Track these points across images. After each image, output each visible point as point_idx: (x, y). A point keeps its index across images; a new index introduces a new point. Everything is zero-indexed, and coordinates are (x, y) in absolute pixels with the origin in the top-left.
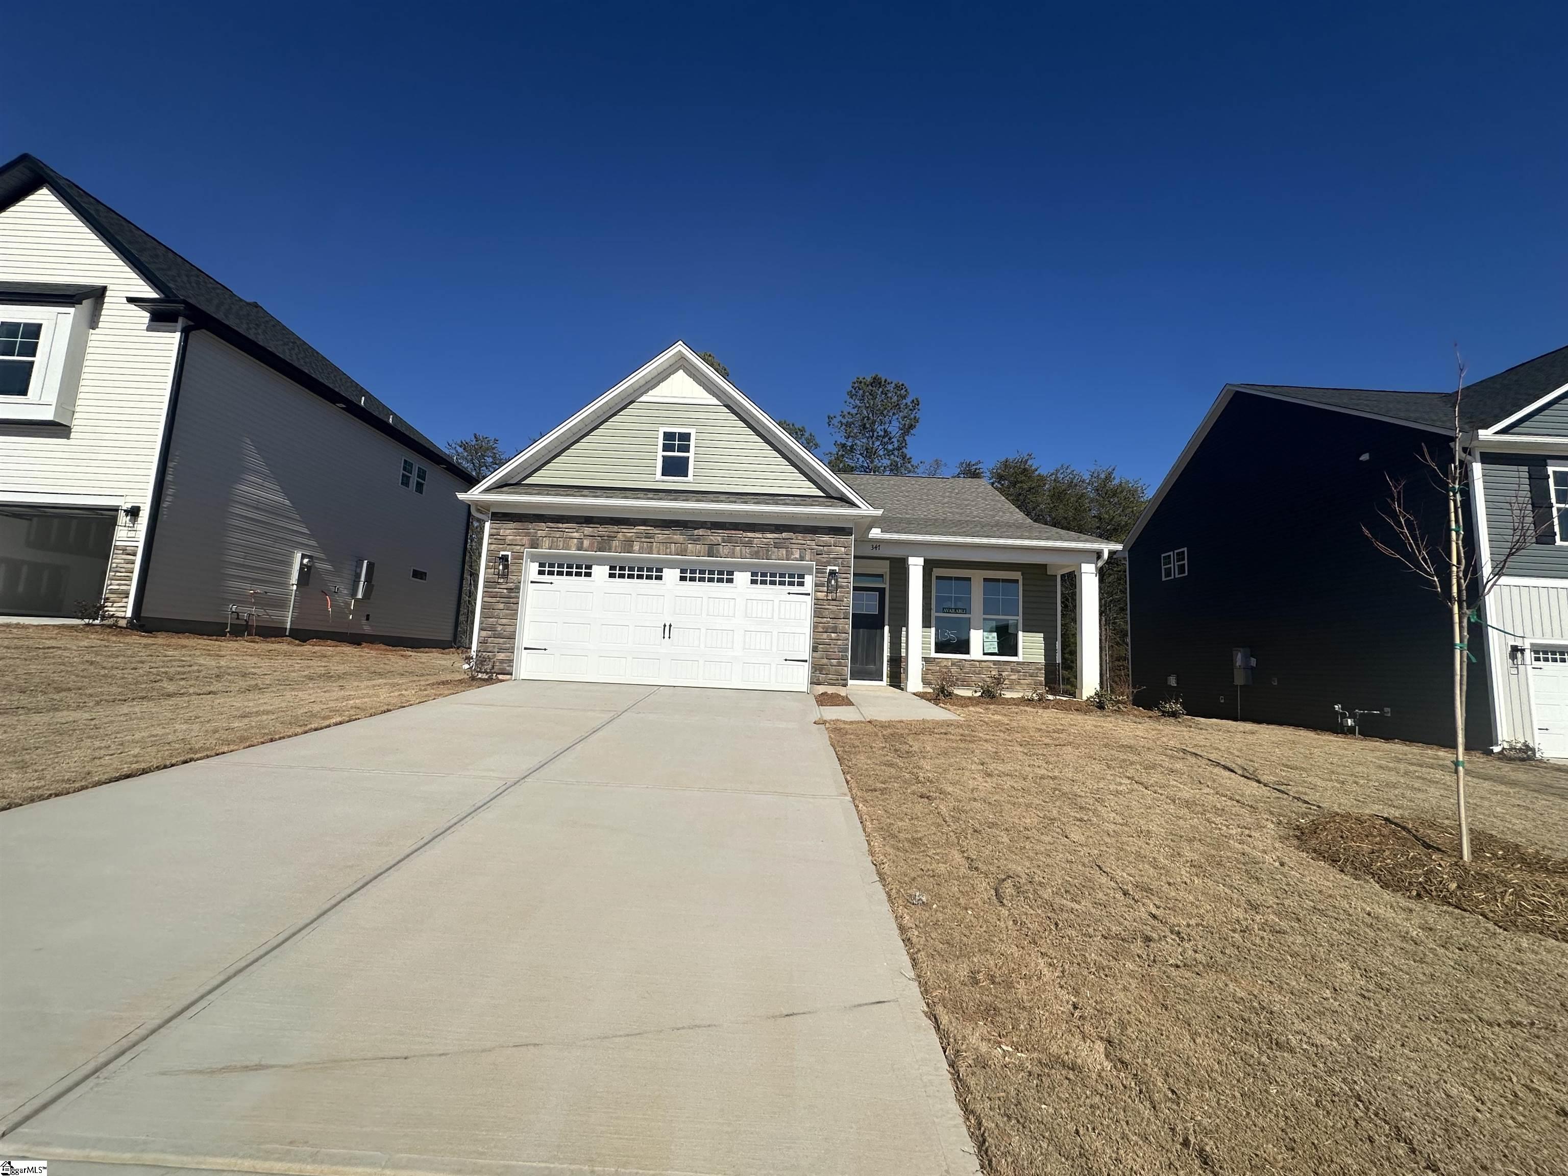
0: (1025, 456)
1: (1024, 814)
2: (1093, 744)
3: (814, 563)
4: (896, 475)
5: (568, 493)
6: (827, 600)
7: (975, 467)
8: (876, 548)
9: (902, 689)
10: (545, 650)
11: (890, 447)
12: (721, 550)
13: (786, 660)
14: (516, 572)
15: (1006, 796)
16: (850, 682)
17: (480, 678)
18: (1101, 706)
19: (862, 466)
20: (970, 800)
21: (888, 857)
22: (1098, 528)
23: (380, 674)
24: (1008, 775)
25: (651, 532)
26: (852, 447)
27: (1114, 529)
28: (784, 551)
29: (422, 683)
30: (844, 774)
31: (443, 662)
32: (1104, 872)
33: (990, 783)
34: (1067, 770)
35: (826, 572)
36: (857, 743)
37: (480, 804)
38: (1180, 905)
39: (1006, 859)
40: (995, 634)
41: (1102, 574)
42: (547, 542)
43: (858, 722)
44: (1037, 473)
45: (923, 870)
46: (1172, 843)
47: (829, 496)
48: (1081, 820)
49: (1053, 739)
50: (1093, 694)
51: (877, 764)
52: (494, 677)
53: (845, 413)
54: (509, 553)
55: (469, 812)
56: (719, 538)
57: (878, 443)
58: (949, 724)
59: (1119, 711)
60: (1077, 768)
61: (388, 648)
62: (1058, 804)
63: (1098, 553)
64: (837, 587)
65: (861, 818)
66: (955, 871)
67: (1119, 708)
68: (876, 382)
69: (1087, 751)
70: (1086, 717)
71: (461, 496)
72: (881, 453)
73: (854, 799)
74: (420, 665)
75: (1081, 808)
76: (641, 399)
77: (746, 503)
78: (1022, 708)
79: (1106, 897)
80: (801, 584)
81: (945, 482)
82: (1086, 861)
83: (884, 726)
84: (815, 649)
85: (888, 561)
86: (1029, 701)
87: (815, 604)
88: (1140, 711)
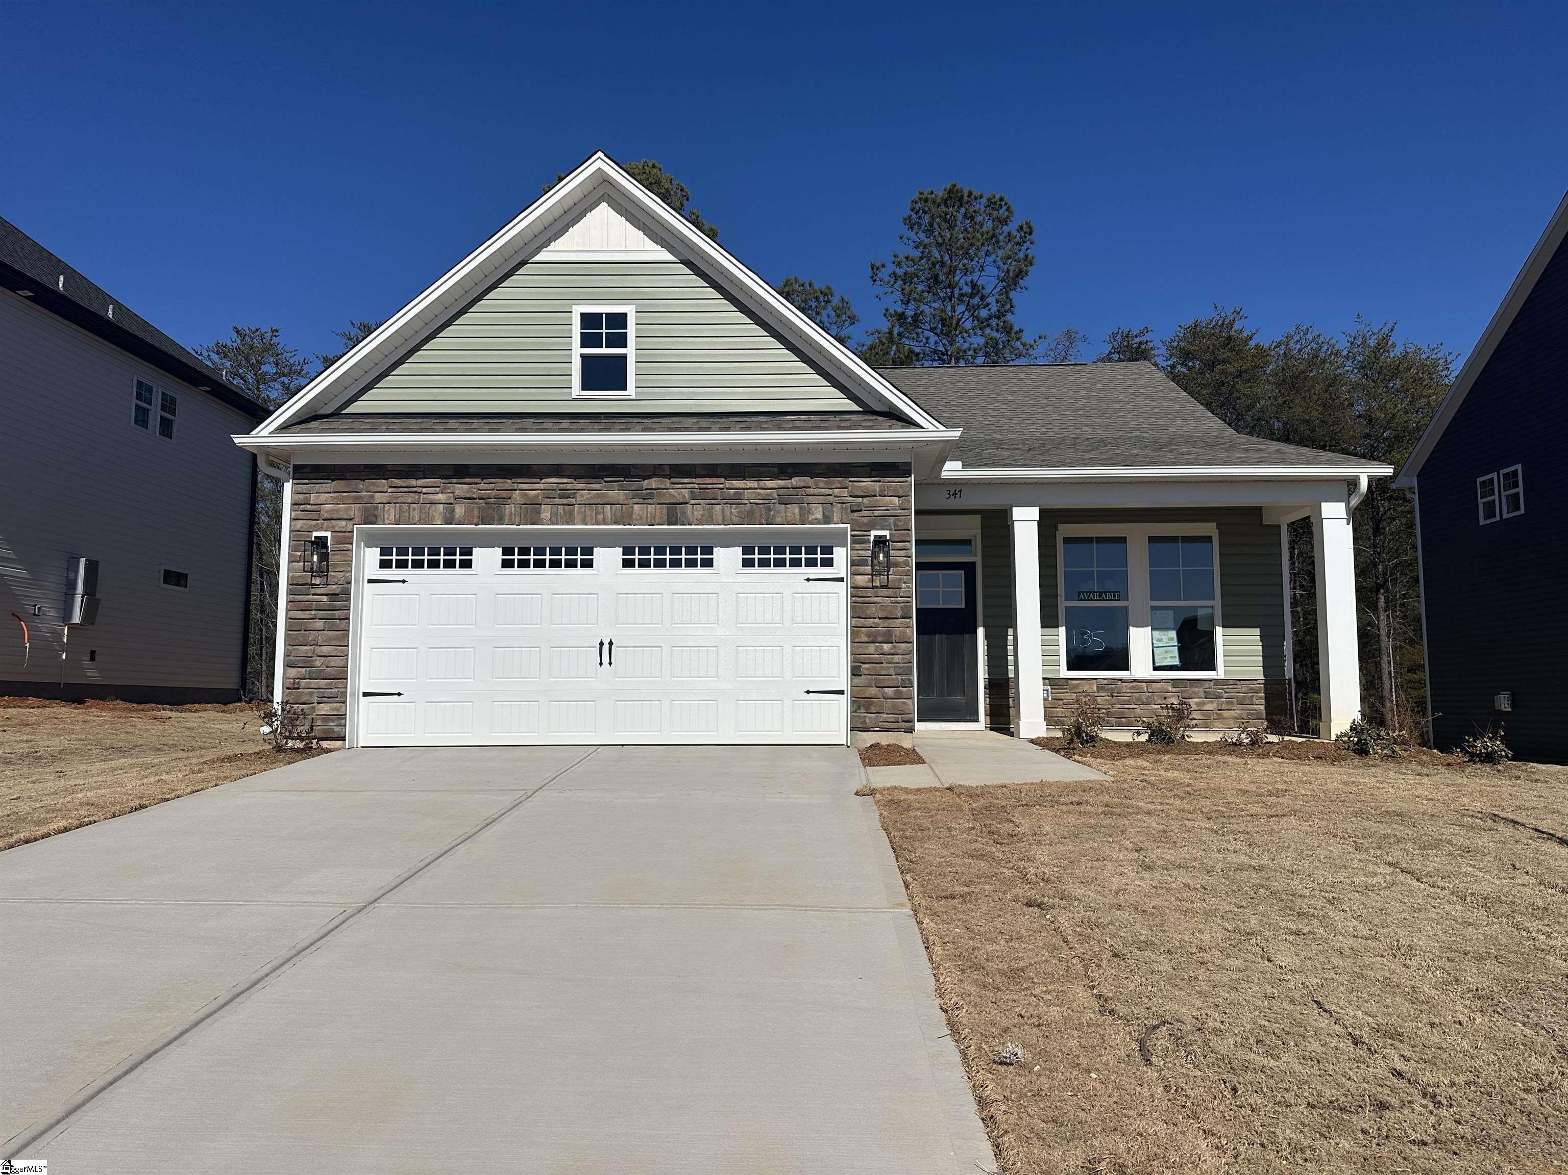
0: (1229, 314)
1: (1201, 926)
2: (1334, 812)
3: (849, 526)
4: (995, 364)
6: (873, 587)
7: (1138, 340)
8: (955, 494)
9: (1012, 735)
10: (399, 694)
11: (984, 313)
12: (689, 512)
13: (808, 692)
14: (343, 565)
15: (1173, 898)
16: (918, 726)
17: (291, 749)
18: (1361, 750)
19: (935, 351)
20: (1111, 906)
21: (968, 999)
22: (1367, 436)
23: (120, 750)
24: (1179, 866)
25: (569, 486)
26: (915, 317)
27: (1397, 437)
28: (795, 509)
29: (194, 761)
30: (902, 872)
31: (225, 727)
32: (1326, 1011)
33: (1148, 881)
34: (1283, 855)
35: (868, 541)
36: (926, 823)
37: (304, 944)
38: (1445, 1056)
39: (1164, 997)
40: (1173, 633)
41: (1357, 517)
42: (391, 512)
43: (930, 790)
44: (1252, 343)
45: (1022, 1017)
46: (1449, 964)
47: (868, 411)
48: (1297, 933)
49: (1266, 806)
50: (1346, 727)
51: (957, 856)
52: (314, 745)
53: (901, 257)
54: (328, 534)
56: (686, 493)
57: (961, 308)
58: (1086, 787)
59: (1393, 756)
60: (1302, 851)
61: (130, 705)
62: (1261, 909)
63: (1349, 484)
64: (889, 565)
65: (926, 940)
66: (1075, 1016)
67: (1394, 752)
68: (954, 197)
69: (1324, 823)
70: (1333, 769)
71: (239, 440)
72: (968, 325)
73: (916, 912)
74: (187, 733)
75: (1300, 914)
76: (537, 258)
77: (727, 429)
78: (1220, 758)
79: (1324, 1049)
80: (828, 563)
81: (1079, 372)
82: (1297, 996)
83: (972, 794)
84: (855, 672)
85: (978, 518)
86: (1234, 747)
87: (852, 596)
88: (1433, 756)
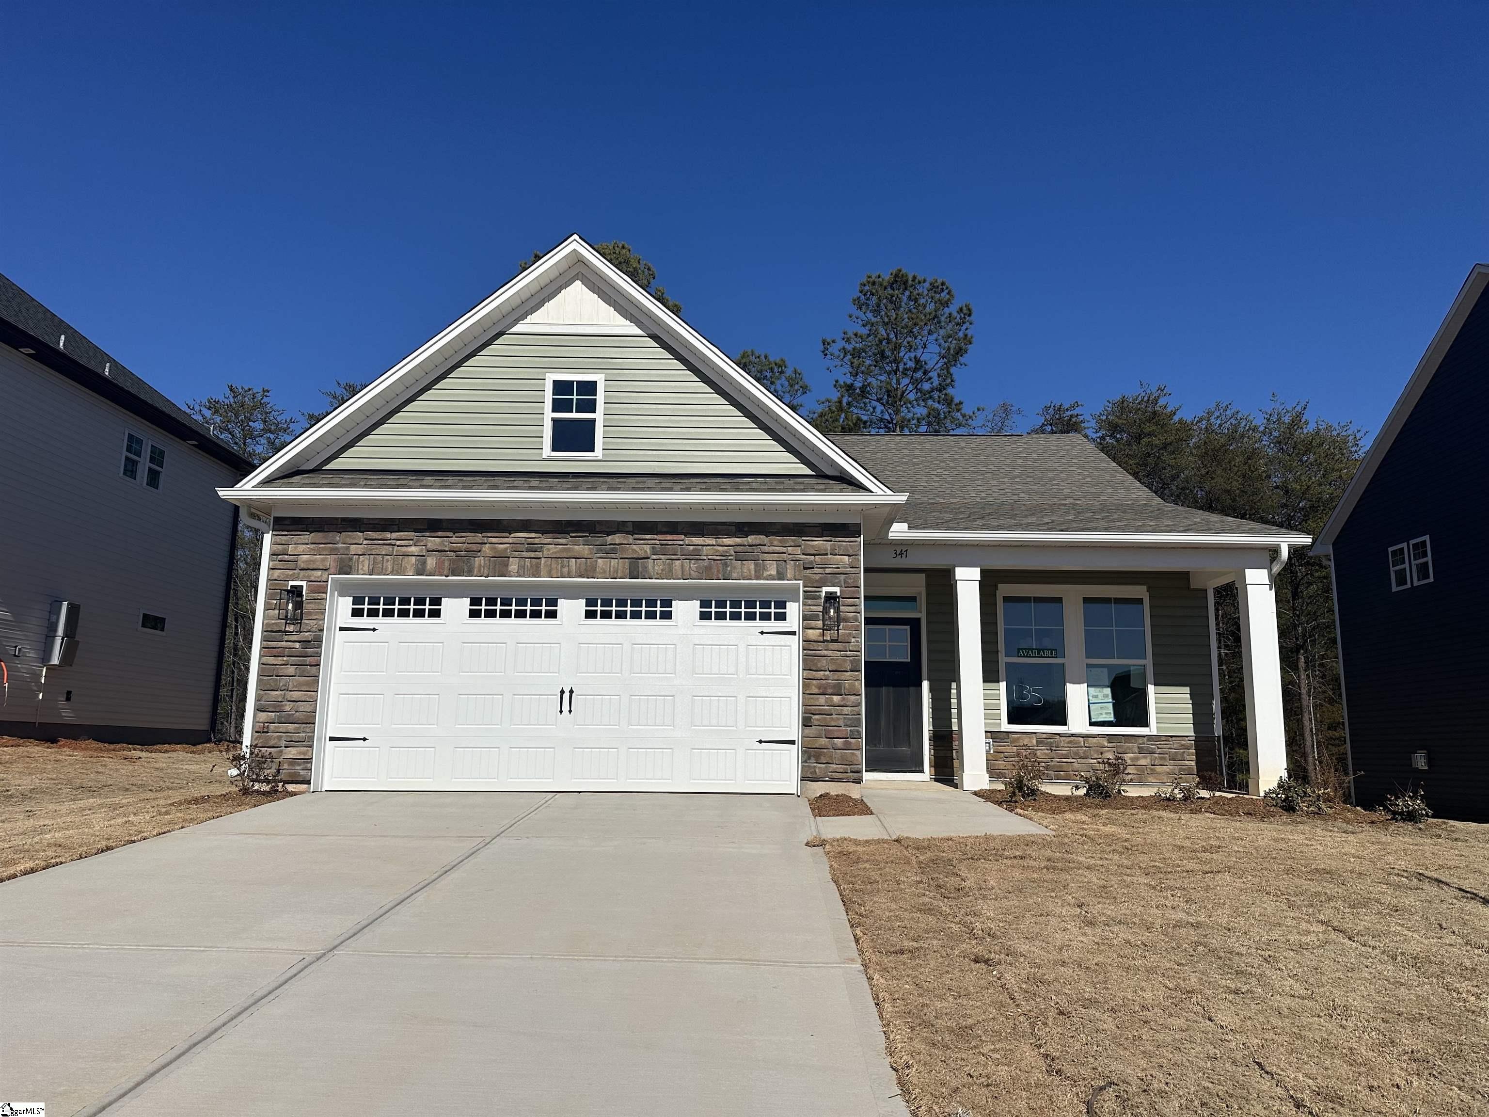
0: (1154, 390)
1: (1143, 984)
2: (1266, 869)
3: (801, 582)
4: (937, 433)
5: (401, 482)
6: (824, 641)
7: (1069, 413)
8: (901, 554)
9: (956, 786)
10: (365, 739)
11: (926, 386)
12: (650, 567)
13: (760, 742)
14: (316, 614)
15: (1115, 955)
16: (867, 776)
17: (257, 791)
18: (1289, 807)
19: (881, 420)
20: (1055, 963)
21: (917, 1057)
22: (1284, 506)
23: (91, 790)
24: (1120, 922)
25: (537, 541)
26: (863, 389)
28: (751, 565)
29: (162, 802)
30: (852, 926)
31: (193, 768)
32: (1267, 1072)
33: (1092, 935)
34: (1219, 912)
35: (819, 597)
36: (875, 875)
37: (263, 992)
39: (1108, 1056)
40: (1108, 691)
41: (1279, 583)
42: (365, 563)
43: (878, 842)
44: (1176, 418)
45: (971, 1076)
46: (1383, 1025)
47: (821, 475)
48: (1236, 992)
49: (1201, 862)
50: (1274, 785)
51: (906, 910)
52: (280, 789)
53: (850, 334)
54: (304, 584)
55: (247, 1005)
56: (648, 548)
57: (906, 381)
58: (1029, 841)
59: (1319, 813)
60: (1237, 908)
61: (101, 745)
62: (1200, 966)
63: (1270, 552)
64: (839, 620)
65: (876, 997)
66: (1023, 1076)
67: (1320, 809)
68: (899, 281)
69: (1257, 880)
70: (1263, 825)
71: (224, 493)
72: (912, 396)
73: (865, 966)
74: (156, 773)
75: (1237, 973)
76: (516, 329)
77: (688, 489)
78: (1155, 813)
80: (781, 617)
81: (1015, 442)
82: (1239, 1057)
83: (920, 846)
84: (806, 723)
85: (923, 575)
86: (1168, 802)
87: (804, 649)
88: (1357, 813)
